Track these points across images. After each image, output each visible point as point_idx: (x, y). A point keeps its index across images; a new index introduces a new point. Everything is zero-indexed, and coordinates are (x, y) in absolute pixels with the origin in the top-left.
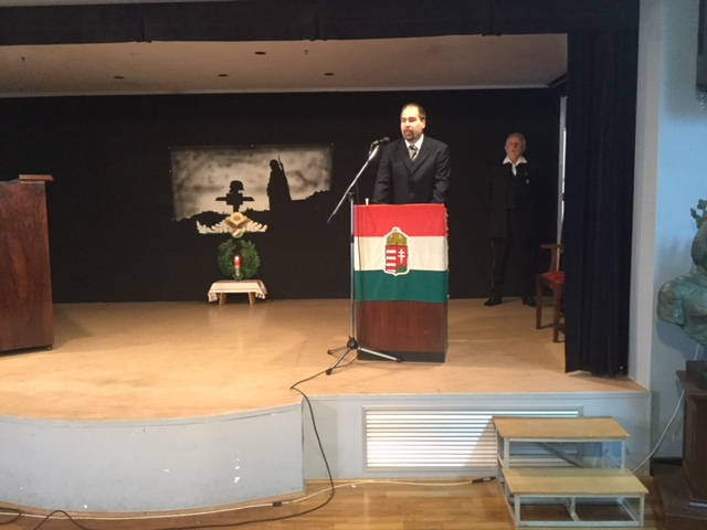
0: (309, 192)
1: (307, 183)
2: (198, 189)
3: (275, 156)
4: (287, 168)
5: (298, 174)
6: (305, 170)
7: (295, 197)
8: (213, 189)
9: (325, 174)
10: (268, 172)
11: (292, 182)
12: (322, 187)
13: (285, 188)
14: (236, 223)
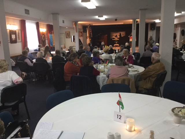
0: (123, 36)
1: (123, 35)
2: (113, 36)
3: (120, 32)
4: (121, 34)
5: (122, 34)
6: (123, 34)
7: (122, 36)
8: (114, 36)
9: (125, 34)
10: (119, 34)
11: (122, 35)
12: (124, 35)
13: (121, 35)
14: (116, 39)
